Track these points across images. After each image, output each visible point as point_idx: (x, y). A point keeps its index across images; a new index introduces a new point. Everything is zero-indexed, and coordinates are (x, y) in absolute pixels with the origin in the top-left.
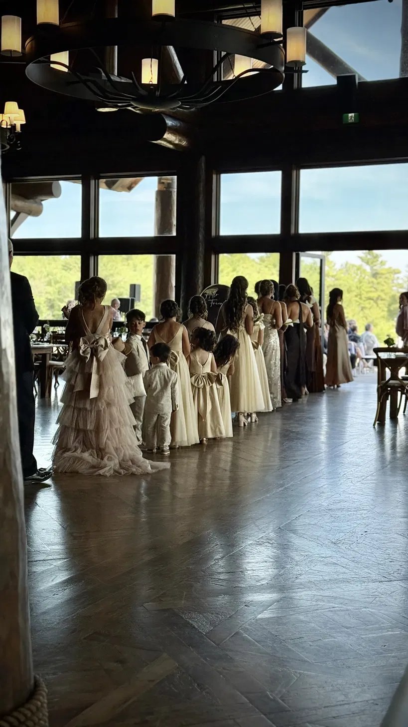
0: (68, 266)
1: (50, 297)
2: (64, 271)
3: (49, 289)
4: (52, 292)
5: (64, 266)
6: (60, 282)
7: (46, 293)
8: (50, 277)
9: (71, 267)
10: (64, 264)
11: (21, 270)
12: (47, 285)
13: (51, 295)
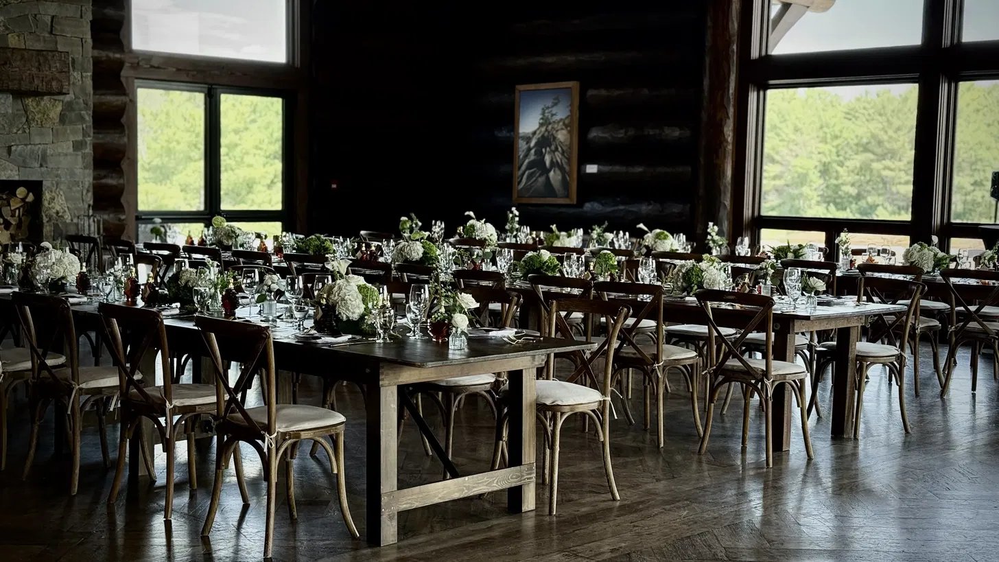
0: (853, 113)
1: (824, 159)
2: (846, 121)
3: (823, 147)
4: (827, 153)
5: (848, 114)
6: (840, 137)
7: (819, 153)
8: (825, 129)
9: (857, 114)
10: (847, 111)
11: (782, 120)
12: (821, 142)
13: (825, 155)
